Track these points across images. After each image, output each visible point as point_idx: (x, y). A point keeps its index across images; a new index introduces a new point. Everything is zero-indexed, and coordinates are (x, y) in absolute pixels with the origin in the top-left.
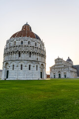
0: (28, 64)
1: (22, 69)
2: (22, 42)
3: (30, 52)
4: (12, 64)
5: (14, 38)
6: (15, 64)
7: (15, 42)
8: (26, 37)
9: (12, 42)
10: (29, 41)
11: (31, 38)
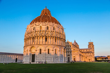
0: (55, 49)
1: (48, 53)
3: (56, 38)
4: (39, 48)
5: (39, 23)
6: (42, 48)
7: (41, 27)
8: (51, 23)
9: (37, 27)
10: (54, 27)
11: (56, 24)
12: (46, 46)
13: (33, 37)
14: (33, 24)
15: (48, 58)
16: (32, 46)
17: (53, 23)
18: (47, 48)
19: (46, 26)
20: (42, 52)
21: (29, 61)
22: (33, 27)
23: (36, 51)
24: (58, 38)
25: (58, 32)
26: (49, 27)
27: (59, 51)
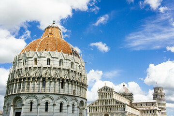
0: (59, 101)
1: (46, 110)
2: (49, 61)
4: (28, 100)
5: (34, 52)
6: (34, 100)
8: (56, 52)
9: (30, 59)
10: (61, 60)
11: (65, 55)
12: (41, 96)
13: (20, 79)
16: (16, 96)
17: (59, 51)
18: (44, 100)
19: (46, 59)
20: (33, 107)
23: (23, 105)
24: (67, 80)
25: (68, 70)
26: (51, 59)
27: (68, 106)
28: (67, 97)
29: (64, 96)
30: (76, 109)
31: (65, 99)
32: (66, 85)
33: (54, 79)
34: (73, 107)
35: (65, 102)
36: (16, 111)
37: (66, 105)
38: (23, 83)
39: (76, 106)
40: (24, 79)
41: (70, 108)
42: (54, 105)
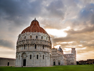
0: (43, 55)
1: (37, 58)
3: (44, 45)
4: (29, 54)
5: (30, 33)
6: (32, 54)
7: (31, 36)
8: (40, 33)
9: (28, 36)
10: (42, 36)
11: (44, 34)
12: (35, 52)
14: (24, 34)
15: (37, 63)
16: (23, 52)
18: (36, 54)
19: (36, 36)
20: (32, 57)
21: (21, 65)
22: (24, 36)
23: (27, 56)
24: (45, 45)
25: (46, 41)
26: (38, 36)
27: (46, 56)
28: (46, 53)
29: (45, 52)
30: (49, 58)
31: (45, 54)
32: (45, 47)
33: (40, 45)
34: (48, 57)
35: (45, 55)
36: (23, 59)
37: (45, 56)
38: (26, 46)
39: (49, 57)
40: (26, 45)
41: (47, 57)
42: (41, 56)
